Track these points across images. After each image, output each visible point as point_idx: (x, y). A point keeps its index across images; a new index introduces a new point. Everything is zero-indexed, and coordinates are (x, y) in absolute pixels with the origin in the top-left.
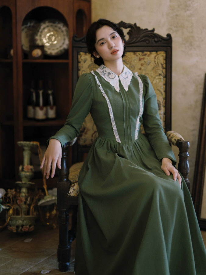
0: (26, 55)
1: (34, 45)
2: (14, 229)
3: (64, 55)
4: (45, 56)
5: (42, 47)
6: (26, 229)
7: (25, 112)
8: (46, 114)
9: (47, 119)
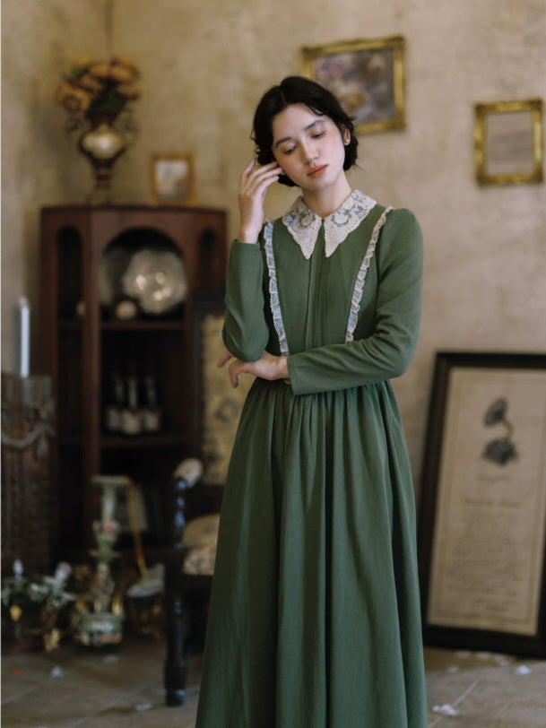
0: (107, 313)
1: (121, 296)
2: (85, 639)
3: (176, 312)
4: (142, 315)
5: (135, 301)
6: (106, 639)
7: (104, 418)
8: (142, 423)
9: (144, 433)
